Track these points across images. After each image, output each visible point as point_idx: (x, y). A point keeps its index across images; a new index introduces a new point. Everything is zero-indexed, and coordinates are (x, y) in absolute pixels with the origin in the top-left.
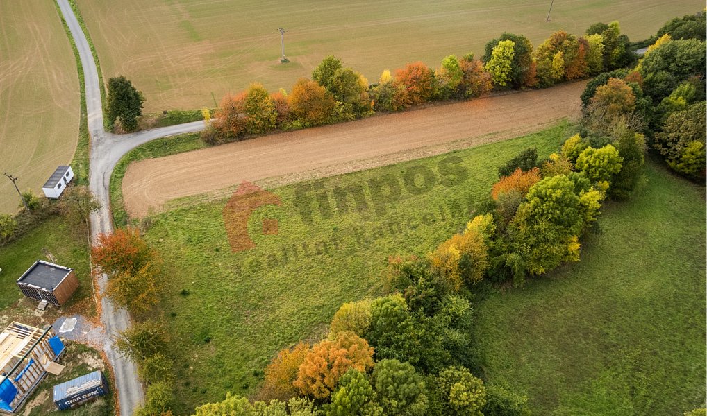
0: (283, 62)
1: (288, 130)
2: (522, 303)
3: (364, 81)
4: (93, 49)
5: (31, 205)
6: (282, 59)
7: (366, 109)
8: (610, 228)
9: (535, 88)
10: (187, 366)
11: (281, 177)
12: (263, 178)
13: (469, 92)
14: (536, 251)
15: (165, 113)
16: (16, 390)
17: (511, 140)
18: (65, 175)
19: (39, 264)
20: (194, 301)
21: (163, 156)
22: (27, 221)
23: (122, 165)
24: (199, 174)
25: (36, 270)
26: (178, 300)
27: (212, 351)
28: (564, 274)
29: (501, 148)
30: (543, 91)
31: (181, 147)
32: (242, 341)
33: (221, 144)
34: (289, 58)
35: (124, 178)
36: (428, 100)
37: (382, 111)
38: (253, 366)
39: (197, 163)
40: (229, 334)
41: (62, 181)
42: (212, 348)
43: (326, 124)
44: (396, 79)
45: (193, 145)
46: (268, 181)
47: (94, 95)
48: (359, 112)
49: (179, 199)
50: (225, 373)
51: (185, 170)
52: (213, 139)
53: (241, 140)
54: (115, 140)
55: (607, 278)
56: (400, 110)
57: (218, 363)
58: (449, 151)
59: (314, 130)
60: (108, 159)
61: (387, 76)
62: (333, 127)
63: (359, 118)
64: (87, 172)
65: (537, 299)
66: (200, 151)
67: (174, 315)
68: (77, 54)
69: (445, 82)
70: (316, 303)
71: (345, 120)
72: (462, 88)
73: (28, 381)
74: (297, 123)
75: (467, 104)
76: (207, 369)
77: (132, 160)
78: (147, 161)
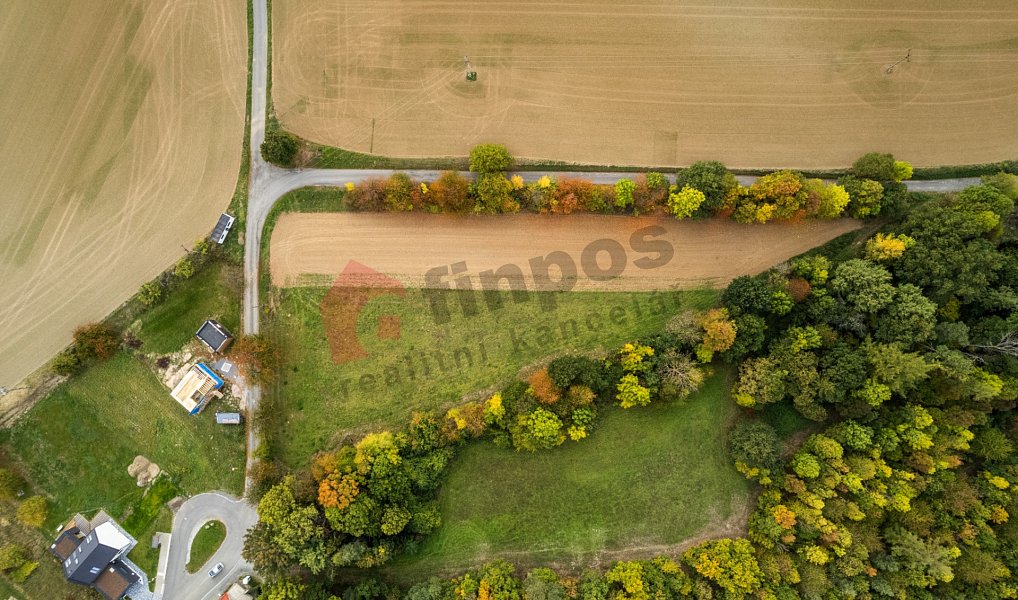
0: (468, 78)
10: (286, 420)
21: (308, 212)
22: (202, 260)
23: (273, 214)
24: (331, 248)
25: (206, 327)
26: (291, 372)
27: (301, 416)
31: (325, 205)
32: (319, 415)
38: (320, 434)
39: (334, 231)
42: (302, 415)
47: (260, 86)
49: (309, 275)
50: (305, 432)
51: (322, 240)
54: (273, 174)
57: (303, 424)
60: (263, 203)
64: (246, 214)
67: (286, 383)
70: (371, 406)
76: (296, 426)
77: (282, 209)
78: (294, 215)
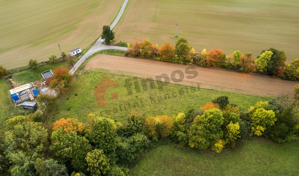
0: (176, 37)
1: (154, 60)
2: (177, 154)
3: (193, 51)
4: (121, 17)
5: (64, 56)
6: (176, 35)
7: (189, 61)
8: (255, 149)
9: (282, 78)
10: (58, 114)
11: (136, 74)
12: (130, 72)
13: (242, 69)
14: (194, 137)
15: (121, 42)
16: (18, 98)
17: (245, 95)
18: (77, 51)
19: (49, 71)
20: (76, 98)
21: (109, 55)
22: (61, 60)
23: (96, 53)
24: (113, 63)
25: (48, 72)
26: (73, 96)
28: (209, 155)
29: (235, 96)
30: (286, 81)
31: (116, 54)
33: (129, 57)
34: (179, 36)
35: (93, 57)
36: (220, 66)
37: (196, 65)
39: (116, 60)
40: (75, 111)
41: (75, 52)
42: (68, 113)
43: (170, 62)
44: (208, 54)
45: (120, 54)
46: (131, 73)
48: (186, 62)
49: (101, 69)
51: (111, 61)
52: (127, 55)
53: (136, 58)
55: (228, 167)
56: (203, 67)
58: (210, 89)
59: (164, 63)
60: (94, 51)
61: (204, 51)
62: (171, 64)
63: (185, 64)
64: (86, 52)
65: (185, 157)
66: (121, 57)
67: (68, 99)
68: (115, 18)
69: (232, 62)
71: (178, 63)
72: (239, 67)
73: (23, 98)
74: (158, 58)
75: (239, 74)
77: (100, 53)
78: (104, 55)
